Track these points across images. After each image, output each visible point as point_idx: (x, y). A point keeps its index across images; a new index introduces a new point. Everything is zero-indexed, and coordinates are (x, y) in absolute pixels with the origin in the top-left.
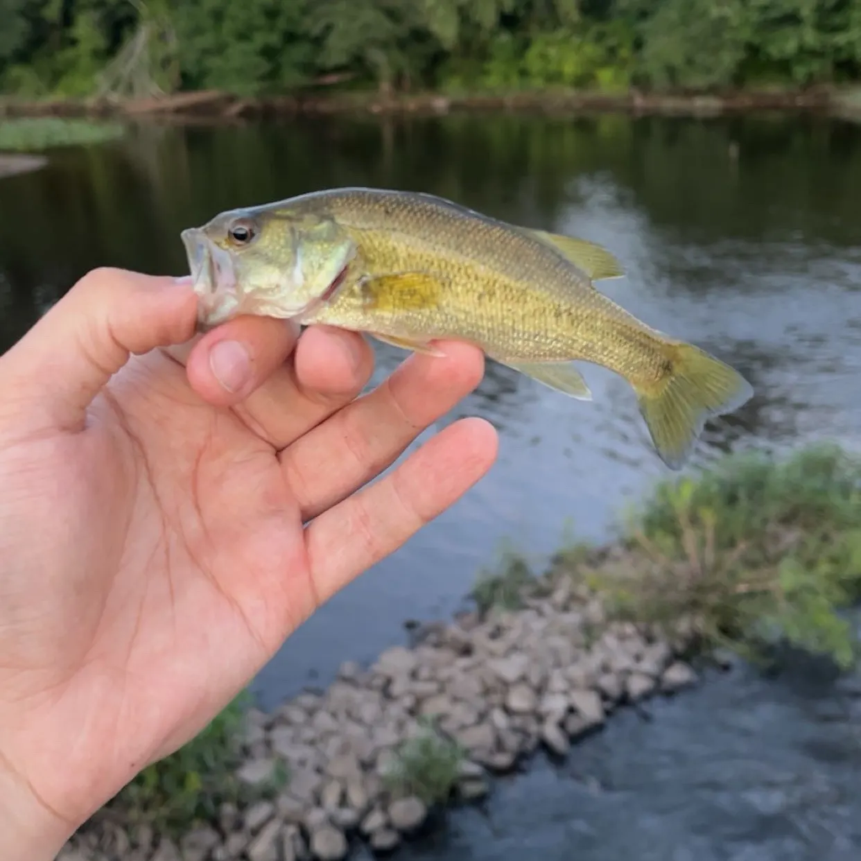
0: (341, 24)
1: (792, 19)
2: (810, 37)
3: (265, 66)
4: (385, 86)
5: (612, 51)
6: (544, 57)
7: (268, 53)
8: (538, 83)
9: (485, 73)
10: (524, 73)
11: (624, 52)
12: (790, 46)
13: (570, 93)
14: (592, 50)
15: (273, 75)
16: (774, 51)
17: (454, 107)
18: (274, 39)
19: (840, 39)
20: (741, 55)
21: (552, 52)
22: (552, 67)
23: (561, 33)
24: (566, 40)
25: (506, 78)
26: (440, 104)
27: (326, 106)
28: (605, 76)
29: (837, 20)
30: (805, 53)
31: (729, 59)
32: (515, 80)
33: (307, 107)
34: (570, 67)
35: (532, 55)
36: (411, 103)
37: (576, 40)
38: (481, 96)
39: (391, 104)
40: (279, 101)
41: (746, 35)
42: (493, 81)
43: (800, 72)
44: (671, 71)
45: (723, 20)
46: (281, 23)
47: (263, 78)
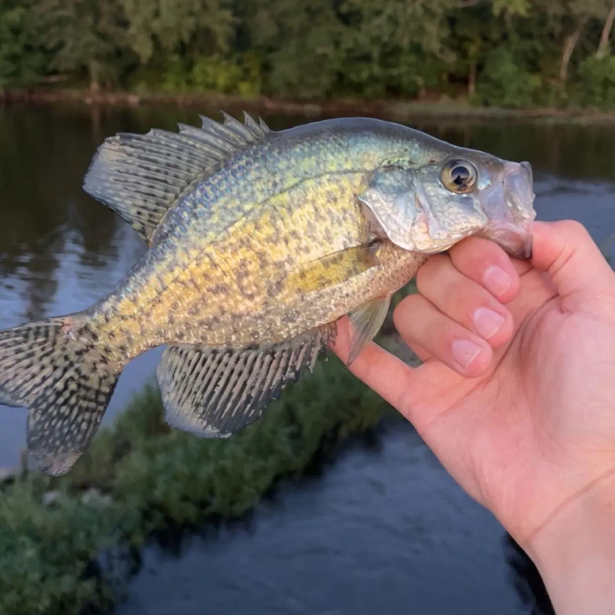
0: (70, 43)
1: (366, 58)
2: (377, 70)
3: (11, 68)
4: (95, 86)
5: (247, 71)
6: (204, 72)
7: (14, 58)
8: (200, 89)
9: (163, 80)
10: (190, 82)
11: (255, 72)
12: (365, 75)
13: (222, 97)
14: (235, 70)
15: (16, 74)
16: (354, 77)
17: (143, 102)
18: (18, 49)
19: (394, 72)
20: (334, 78)
21: (210, 69)
22: (210, 80)
23: (216, 57)
24: (218, 63)
25: (177, 84)
26: (133, 99)
27: (51, 98)
28: (244, 87)
29: (391, 60)
30: (373, 79)
31: (326, 80)
32: (184, 87)
33: (35, 97)
34: (222, 80)
35: (197, 70)
36: (112, 99)
37: (224, 63)
38: (159, 96)
39: (99, 98)
40: (16, 93)
41: (337, 66)
42: (169, 86)
43: (369, 91)
44: (290, 85)
45: (325, 56)
46: (23, 38)
47: (7, 76)
